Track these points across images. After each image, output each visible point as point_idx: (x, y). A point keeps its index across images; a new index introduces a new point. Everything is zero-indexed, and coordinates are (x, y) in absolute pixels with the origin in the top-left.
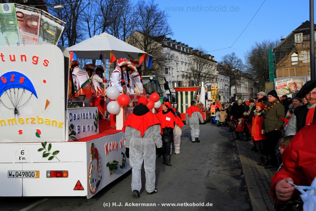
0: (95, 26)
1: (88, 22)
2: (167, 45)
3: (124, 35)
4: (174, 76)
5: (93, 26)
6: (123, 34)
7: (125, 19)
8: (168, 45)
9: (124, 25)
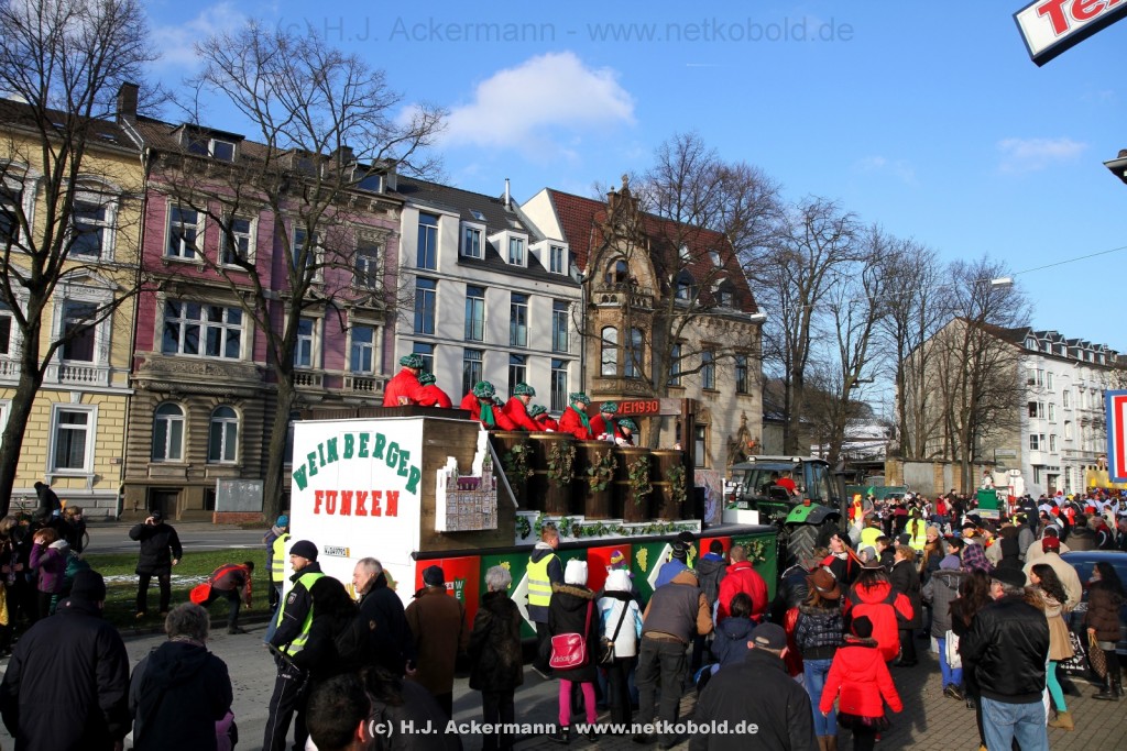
0: (850, 320)
1: (837, 313)
2: (1036, 349)
3: (922, 332)
4: (1055, 421)
5: (847, 321)
6: (919, 330)
7: (924, 298)
8: (1040, 348)
9: (922, 311)
